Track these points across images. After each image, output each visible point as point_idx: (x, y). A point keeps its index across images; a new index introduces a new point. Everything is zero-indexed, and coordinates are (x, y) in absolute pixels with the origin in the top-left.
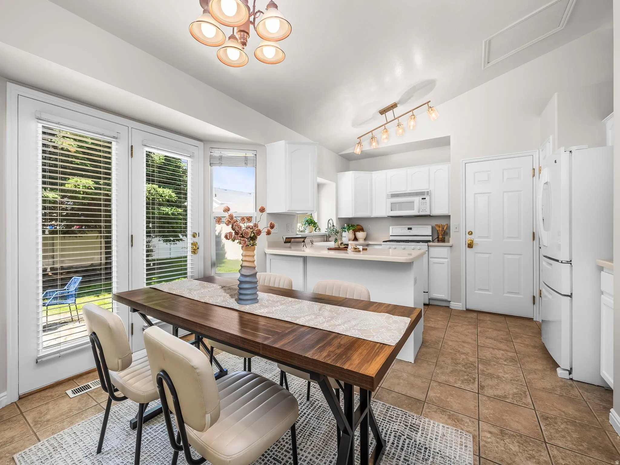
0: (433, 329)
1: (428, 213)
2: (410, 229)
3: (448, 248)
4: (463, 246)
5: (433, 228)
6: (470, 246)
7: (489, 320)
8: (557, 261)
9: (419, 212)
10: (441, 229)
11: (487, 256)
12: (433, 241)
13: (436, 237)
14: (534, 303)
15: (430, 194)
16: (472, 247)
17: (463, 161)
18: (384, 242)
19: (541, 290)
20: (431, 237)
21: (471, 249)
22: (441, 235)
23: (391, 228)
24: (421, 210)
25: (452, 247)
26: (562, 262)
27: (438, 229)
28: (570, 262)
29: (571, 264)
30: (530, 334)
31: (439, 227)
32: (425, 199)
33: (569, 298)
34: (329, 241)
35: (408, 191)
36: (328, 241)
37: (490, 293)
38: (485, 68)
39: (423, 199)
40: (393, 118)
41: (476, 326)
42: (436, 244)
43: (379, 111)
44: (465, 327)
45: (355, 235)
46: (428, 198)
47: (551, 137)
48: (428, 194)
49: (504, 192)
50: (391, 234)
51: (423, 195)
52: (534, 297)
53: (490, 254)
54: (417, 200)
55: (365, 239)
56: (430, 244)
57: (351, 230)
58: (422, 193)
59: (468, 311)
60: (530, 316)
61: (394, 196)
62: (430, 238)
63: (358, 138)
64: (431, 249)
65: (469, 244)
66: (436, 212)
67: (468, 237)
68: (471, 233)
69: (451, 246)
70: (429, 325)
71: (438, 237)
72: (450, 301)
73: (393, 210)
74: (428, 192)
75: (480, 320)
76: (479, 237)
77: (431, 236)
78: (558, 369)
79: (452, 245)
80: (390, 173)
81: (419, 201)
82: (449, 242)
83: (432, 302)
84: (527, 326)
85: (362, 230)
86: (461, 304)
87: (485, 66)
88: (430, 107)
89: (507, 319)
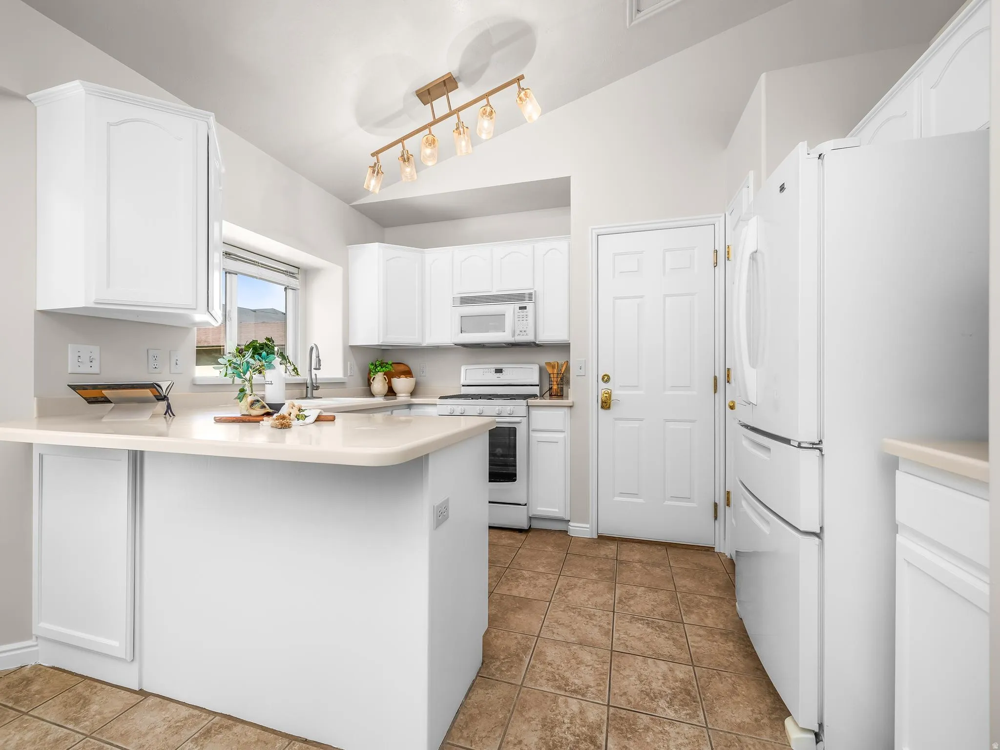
0: (523, 603)
1: (529, 338)
2: (499, 371)
3: (566, 410)
4: (593, 404)
5: (541, 370)
6: (606, 404)
7: (640, 562)
8: (787, 441)
9: (514, 336)
10: (555, 371)
11: (636, 424)
12: (542, 396)
13: (546, 388)
14: (716, 518)
15: (535, 298)
16: (609, 408)
17: (592, 229)
18: (441, 398)
19: (728, 493)
20: (538, 387)
21: (607, 411)
22: (555, 383)
23: (463, 369)
24: (518, 332)
25: (573, 409)
26: (799, 446)
27: (550, 370)
28: (816, 446)
29: (821, 450)
30: (714, 593)
31: (553, 367)
32: (525, 308)
33: (817, 539)
34: (313, 397)
35: (494, 293)
36: (310, 398)
37: (641, 501)
38: (633, 24)
39: (521, 308)
40: (447, 111)
41: (613, 580)
42: (547, 401)
43: (416, 92)
44: (591, 587)
45: (390, 383)
46: (530, 306)
47: (751, 174)
48: (530, 299)
49: (666, 296)
50: (463, 382)
51: (521, 299)
52: (716, 505)
53: (641, 420)
54: (509, 310)
55: (413, 394)
56: (531, 401)
57: (379, 373)
58: (519, 297)
59: (601, 538)
60: (709, 544)
61: (466, 301)
62: (536, 390)
63: (373, 155)
64: (534, 412)
65: (602, 402)
66: (546, 336)
67: (602, 385)
68: (606, 379)
69: (571, 407)
70: (515, 593)
71: (550, 389)
72: (569, 521)
73: (465, 332)
74: (530, 294)
75: (621, 562)
76: (623, 387)
77: (538, 385)
78: (788, 722)
79: (573, 403)
80: (458, 252)
81: (514, 313)
82: (567, 398)
83: (536, 525)
84: (705, 568)
85: (408, 373)
86: (588, 526)
87: (631, 20)
88: (523, 89)
89: (672, 552)
